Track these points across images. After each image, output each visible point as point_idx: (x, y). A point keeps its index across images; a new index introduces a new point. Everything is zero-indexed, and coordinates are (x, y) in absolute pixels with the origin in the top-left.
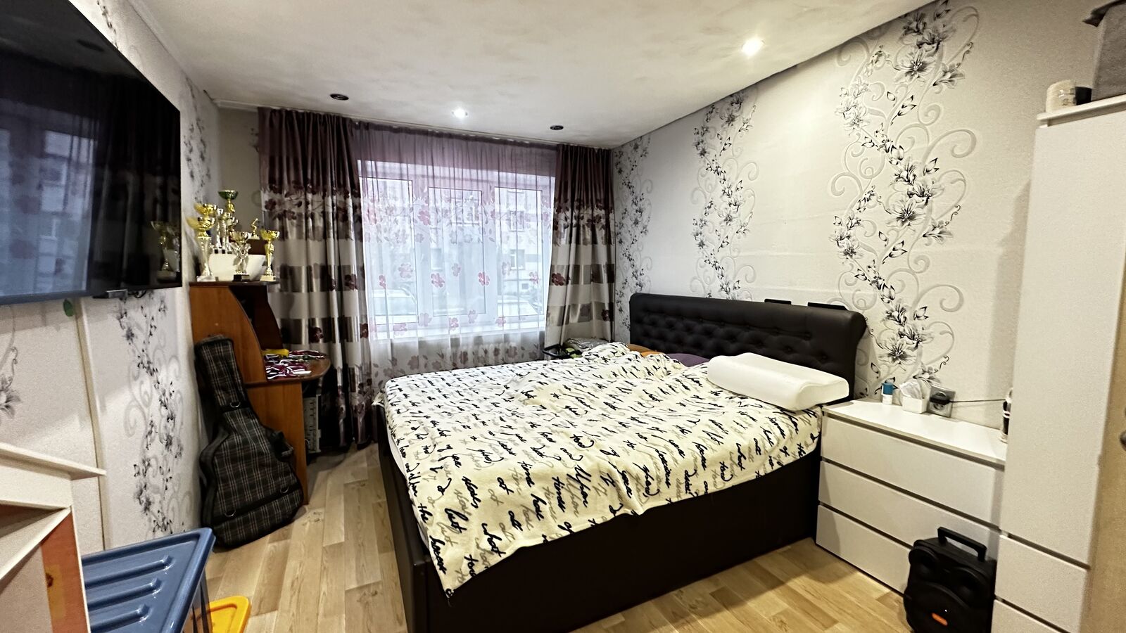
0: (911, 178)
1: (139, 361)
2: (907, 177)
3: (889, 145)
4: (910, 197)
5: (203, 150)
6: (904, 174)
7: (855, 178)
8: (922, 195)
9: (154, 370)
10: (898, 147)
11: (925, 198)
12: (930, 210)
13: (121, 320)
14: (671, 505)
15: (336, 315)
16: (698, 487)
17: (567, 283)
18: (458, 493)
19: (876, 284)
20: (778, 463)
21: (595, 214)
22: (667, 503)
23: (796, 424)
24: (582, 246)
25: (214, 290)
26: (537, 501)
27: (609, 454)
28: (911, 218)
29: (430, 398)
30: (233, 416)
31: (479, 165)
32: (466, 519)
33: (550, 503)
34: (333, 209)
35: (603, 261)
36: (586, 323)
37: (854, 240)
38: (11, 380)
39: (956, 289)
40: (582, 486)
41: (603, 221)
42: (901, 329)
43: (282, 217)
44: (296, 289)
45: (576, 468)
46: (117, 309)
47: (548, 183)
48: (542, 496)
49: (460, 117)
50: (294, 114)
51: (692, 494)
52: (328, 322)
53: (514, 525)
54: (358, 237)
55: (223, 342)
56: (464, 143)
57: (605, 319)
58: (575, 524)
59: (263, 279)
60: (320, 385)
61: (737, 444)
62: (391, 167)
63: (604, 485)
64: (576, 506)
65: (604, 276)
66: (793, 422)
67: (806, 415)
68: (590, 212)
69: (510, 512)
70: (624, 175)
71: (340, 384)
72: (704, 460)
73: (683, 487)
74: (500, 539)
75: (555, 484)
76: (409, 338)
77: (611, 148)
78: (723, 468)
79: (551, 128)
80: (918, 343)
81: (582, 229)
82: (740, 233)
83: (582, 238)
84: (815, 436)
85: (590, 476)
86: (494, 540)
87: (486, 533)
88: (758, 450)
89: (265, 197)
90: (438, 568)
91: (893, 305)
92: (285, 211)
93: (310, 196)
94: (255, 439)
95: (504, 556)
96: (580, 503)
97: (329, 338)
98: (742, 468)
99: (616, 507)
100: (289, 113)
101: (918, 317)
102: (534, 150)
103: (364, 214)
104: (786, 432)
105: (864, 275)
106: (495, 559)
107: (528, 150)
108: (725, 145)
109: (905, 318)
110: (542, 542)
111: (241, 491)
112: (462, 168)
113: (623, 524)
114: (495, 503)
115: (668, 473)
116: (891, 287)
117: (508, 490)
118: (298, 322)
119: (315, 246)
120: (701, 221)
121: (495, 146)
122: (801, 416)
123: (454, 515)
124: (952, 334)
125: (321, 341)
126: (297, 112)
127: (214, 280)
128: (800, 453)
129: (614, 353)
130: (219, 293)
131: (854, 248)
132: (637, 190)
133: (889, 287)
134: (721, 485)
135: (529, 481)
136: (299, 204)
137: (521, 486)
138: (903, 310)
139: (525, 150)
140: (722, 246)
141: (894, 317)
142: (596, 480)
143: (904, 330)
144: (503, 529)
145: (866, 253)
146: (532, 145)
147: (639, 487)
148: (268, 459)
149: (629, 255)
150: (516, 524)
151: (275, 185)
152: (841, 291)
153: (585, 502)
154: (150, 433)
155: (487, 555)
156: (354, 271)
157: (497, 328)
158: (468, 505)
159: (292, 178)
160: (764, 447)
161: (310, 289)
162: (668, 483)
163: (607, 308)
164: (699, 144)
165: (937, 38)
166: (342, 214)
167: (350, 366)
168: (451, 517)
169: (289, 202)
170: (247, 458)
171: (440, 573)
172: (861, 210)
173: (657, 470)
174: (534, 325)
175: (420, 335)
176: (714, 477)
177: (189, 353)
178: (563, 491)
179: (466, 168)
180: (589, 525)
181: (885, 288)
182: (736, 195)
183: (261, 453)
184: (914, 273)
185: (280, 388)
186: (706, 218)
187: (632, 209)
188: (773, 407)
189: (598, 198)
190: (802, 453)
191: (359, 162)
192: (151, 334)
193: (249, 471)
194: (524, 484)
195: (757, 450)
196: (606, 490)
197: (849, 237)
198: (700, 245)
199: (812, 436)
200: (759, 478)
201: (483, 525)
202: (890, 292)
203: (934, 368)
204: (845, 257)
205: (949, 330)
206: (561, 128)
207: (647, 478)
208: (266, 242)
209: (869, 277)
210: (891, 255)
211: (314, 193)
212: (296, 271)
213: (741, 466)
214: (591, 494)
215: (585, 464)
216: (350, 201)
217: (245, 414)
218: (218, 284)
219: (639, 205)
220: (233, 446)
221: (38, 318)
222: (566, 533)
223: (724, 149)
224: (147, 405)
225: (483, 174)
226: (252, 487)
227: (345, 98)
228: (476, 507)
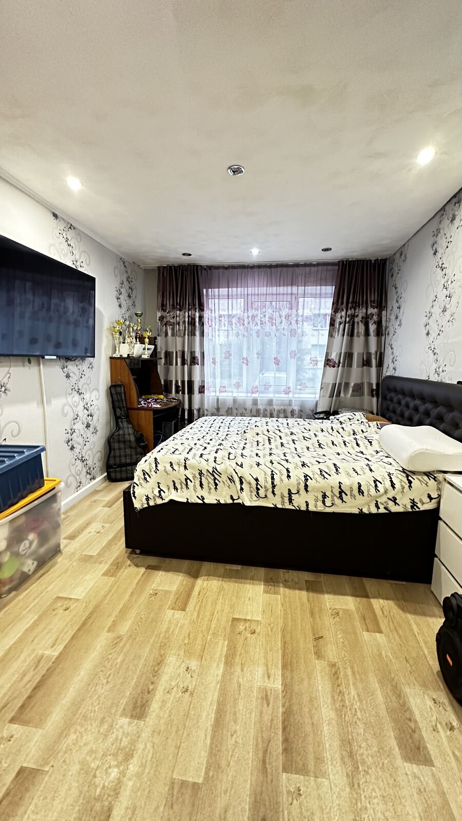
14: (275, 508)
15: (186, 379)
16: (299, 502)
17: (339, 366)
20: (385, 508)
21: (369, 312)
22: (273, 506)
23: (410, 482)
24: (355, 338)
26: (187, 479)
30: (122, 422)
32: (150, 477)
33: (195, 483)
34: (189, 319)
35: (373, 349)
36: (357, 398)
40: (215, 479)
41: (375, 318)
43: (166, 325)
45: (213, 468)
46: (62, 364)
48: (190, 477)
49: (255, 254)
50: (173, 268)
51: (294, 507)
52: (183, 382)
53: (174, 488)
54: (202, 335)
55: (120, 386)
56: (268, 270)
57: (373, 396)
58: (207, 499)
61: (340, 483)
62: (223, 291)
63: (229, 482)
64: (210, 489)
65: (374, 362)
66: (408, 480)
67: (426, 478)
68: (364, 311)
69: (173, 481)
72: (306, 486)
73: (286, 500)
74: (165, 492)
75: (199, 473)
76: (227, 396)
78: (324, 496)
81: (356, 325)
83: (356, 331)
84: (433, 496)
85: (221, 474)
86: (162, 492)
87: (159, 487)
88: (361, 492)
89: (159, 314)
90: (132, 495)
92: (167, 321)
93: (178, 312)
94: (129, 434)
95: (164, 502)
96: (213, 487)
97: (183, 393)
98: (343, 501)
99: (235, 497)
100: (170, 267)
102: (320, 268)
103: (205, 320)
104: (397, 486)
106: (159, 502)
107: (316, 268)
110: (186, 501)
114: (166, 474)
115: (274, 486)
117: (173, 469)
118: (171, 381)
119: (179, 340)
122: (420, 477)
123: (146, 474)
125: (180, 392)
126: (174, 266)
127: (119, 356)
128: (412, 507)
134: (320, 508)
135: (186, 468)
136: (174, 317)
137: (181, 469)
139: (313, 269)
142: (224, 478)
144: (169, 489)
146: (318, 265)
147: (252, 489)
148: (134, 445)
150: (176, 488)
151: (163, 307)
153: (216, 488)
155: (156, 498)
156: (198, 354)
158: (153, 470)
159: (171, 304)
160: (368, 491)
161: (177, 364)
162: (273, 493)
163: (374, 387)
167: (193, 408)
168: (144, 474)
169: (169, 317)
170: (124, 442)
171: (133, 498)
173: (265, 481)
175: (234, 395)
176: (316, 500)
177: (107, 390)
178: (203, 478)
179: (269, 287)
180: (215, 502)
183: (130, 441)
185: (143, 412)
189: (373, 299)
190: (415, 507)
191: (205, 290)
192: (81, 377)
193: (125, 448)
194: (182, 468)
195: (359, 492)
196: (229, 485)
199: (429, 496)
200: (361, 514)
201: (158, 483)
207: (257, 485)
211: (180, 311)
213: (342, 499)
214: (220, 485)
216: (197, 315)
217: (127, 421)
218: (121, 358)
222: (200, 502)
224: (76, 407)
225: (282, 289)
226: (125, 456)
227: (190, 255)
228: (156, 473)
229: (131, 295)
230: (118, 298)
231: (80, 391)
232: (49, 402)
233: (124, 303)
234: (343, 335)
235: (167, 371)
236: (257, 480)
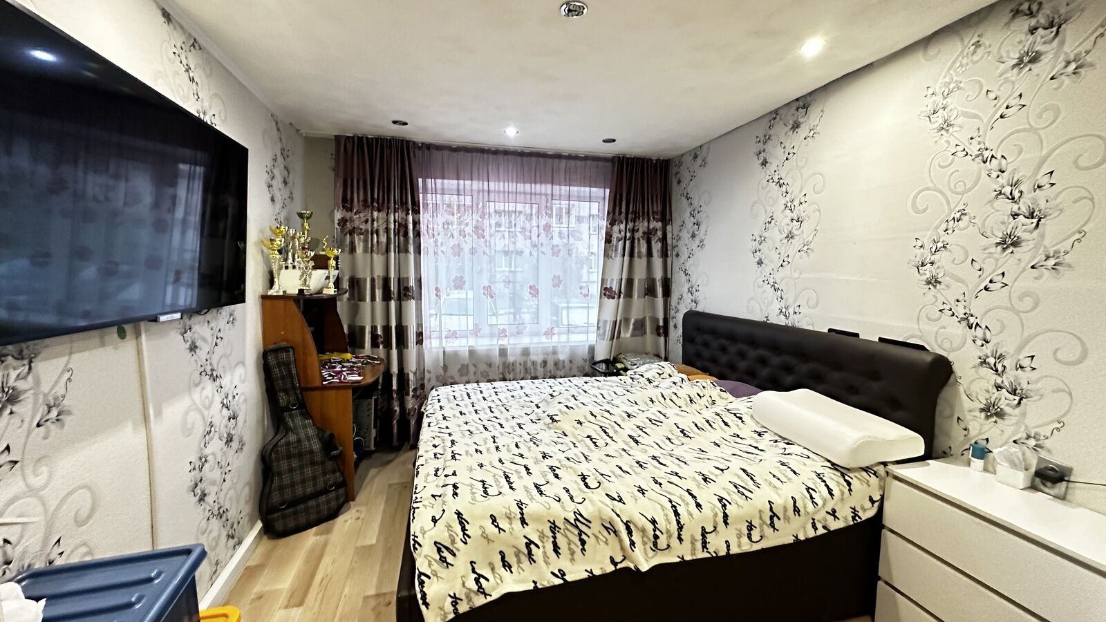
0: (1016, 195)
1: (202, 369)
2: (1011, 193)
3: (987, 154)
4: (1014, 219)
5: (287, 176)
6: (1007, 190)
7: (942, 193)
8: (1031, 216)
9: (217, 376)
10: (999, 157)
11: (1035, 221)
12: (1042, 236)
13: (185, 335)
14: (683, 563)
15: (393, 324)
16: (717, 546)
17: (619, 297)
18: (449, 527)
19: (966, 321)
20: (824, 527)
21: (651, 227)
22: (678, 560)
23: (849, 484)
24: (636, 259)
25: (281, 303)
26: (530, 543)
27: (614, 499)
28: (1015, 244)
29: (461, 413)
30: (291, 417)
31: (533, 179)
32: (454, 555)
33: (544, 547)
34: (395, 225)
35: (658, 274)
36: (639, 338)
37: (938, 268)
38: (64, 397)
39: (1079, 338)
40: (581, 533)
41: (659, 234)
42: (999, 380)
43: (352, 233)
44: (362, 299)
45: (575, 512)
46: (181, 326)
47: (602, 194)
48: (535, 539)
49: (511, 135)
50: (365, 141)
51: (709, 553)
52: (387, 329)
53: (504, 566)
54: (417, 251)
55: (286, 349)
56: (519, 159)
57: (659, 335)
58: (571, 573)
59: (325, 291)
60: (380, 387)
61: (769, 502)
62: (451, 183)
63: (605, 533)
64: (573, 553)
65: (660, 291)
66: (846, 481)
67: (864, 474)
68: (646, 224)
69: (501, 552)
70: (683, 185)
71: (395, 387)
72: (726, 516)
73: (699, 545)
74: (487, 580)
75: (551, 527)
76: (460, 346)
77: (671, 157)
78: (750, 527)
79: (604, 141)
80: (1021, 399)
81: (636, 241)
82: (802, 252)
83: (636, 251)
84: (875, 499)
85: (590, 522)
86: (482, 580)
87: (474, 571)
88: (796, 510)
89: (338, 215)
90: (420, 602)
91: (988, 350)
92: (354, 228)
93: (375, 214)
95: (489, 599)
96: (578, 550)
97: (388, 346)
98: (775, 529)
99: (618, 559)
100: (360, 139)
101: (1021, 367)
102: (589, 162)
103: (423, 228)
104: (836, 492)
105: (951, 310)
106: (480, 601)
107: (583, 162)
108: (789, 154)
109: (1004, 367)
110: (531, 588)
111: (293, 485)
112: (517, 183)
113: (624, 578)
114: (486, 541)
115: (680, 528)
116: (986, 327)
117: (500, 529)
118: (363, 329)
119: (378, 259)
120: (761, 237)
121: (549, 161)
122: (857, 474)
123: (443, 549)
124: (1070, 394)
125: (381, 346)
126: (367, 138)
127: (281, 294)
128: (854, 518)
129: (660, 375)
130: (285, 306)
131: (939, 276)
132: (695, 202)
133: (984, 327)
134: (747, 547)
135: (523, 522)
136: (366, 221)
137: (514, 526)
138: (1001, 357)
139: (579, 163)
140: (782, 266)
141: (989, 364)
142: (596, 527)
143: (1002, 382)
144: (493, 569)
145: (955, 285)
146: (587, 158)
147: (645, 539)
149: (686, 270)
150: (506, 565)
151: (347, 204)
152: (921, 327)
153: (583, 550)
154: (209, 433)
155: (472, 595)
156: (412, 283)
157: (544, 339)
158: (458, 540)
159: (361, 198)
160: (805, 507)
161: (373, 298)
162: (680, 539)
163: (661, 324)
164: (760, 153)
165: (1056, 20)
166: (402, 228)
167: (406, 371)
168: (439, 551)
169: (358, 220)
171: (423, 608)
172: (950, 232)
173: (667, 522)
174: (582, 337)
175: (470, 344)
176: (739, 536)
177: (258, 359)
178: (558, 535)
179: (520, 183)
180: (586, 575)
181: (978, 328)
182: (799, 210)
184: (1018, 313)
185: (333, 392)
186: (765, 234)
187: (690, 222)
188: (823, 460)
189: (655, 209)
190: (857, 518)
191: (420, 180)
192: (216, 345)
194: (517, 524)
195: (795, 510)
196: (607, 540)
197: (932, 263)
198: (758, 263)
199: (871, 499)
200: (797, 542)
201: (472, 563)
202: (984, 334)
203: (1042, 434)
204: (928, 287)
205: (1067, 389)
206: (614, 141)
207: (655, 531)
208: (329, 258)
209: (957, 312)
210: (986, 289)
211: (379, 211)
212: (362, 283)
213: (773, 527)
214: (590, 542)
215: (586, 509)
216: (410, 218)
217: (302, 414)
218: (285, 297)
219: (696, 218)
220: (288, 444)
221: (97, 341)
222: (559, 581)
223: (787, 159)
224: (208, 408)
225: (538, 188)
228: (466, 543)
229: (288, 181)
230: (270, 186)
231: (215, 374)
232: (159, 413)
233: (278, 197)
234: (624, 255)
235: (355, 311)
236: (654, 522)
